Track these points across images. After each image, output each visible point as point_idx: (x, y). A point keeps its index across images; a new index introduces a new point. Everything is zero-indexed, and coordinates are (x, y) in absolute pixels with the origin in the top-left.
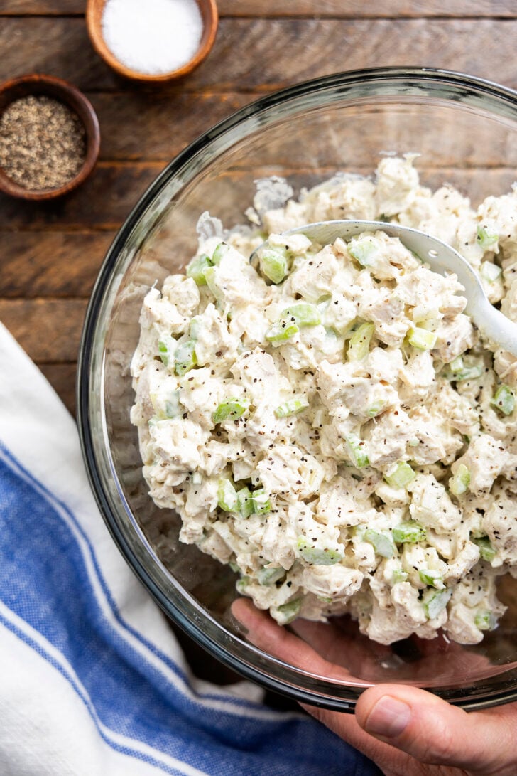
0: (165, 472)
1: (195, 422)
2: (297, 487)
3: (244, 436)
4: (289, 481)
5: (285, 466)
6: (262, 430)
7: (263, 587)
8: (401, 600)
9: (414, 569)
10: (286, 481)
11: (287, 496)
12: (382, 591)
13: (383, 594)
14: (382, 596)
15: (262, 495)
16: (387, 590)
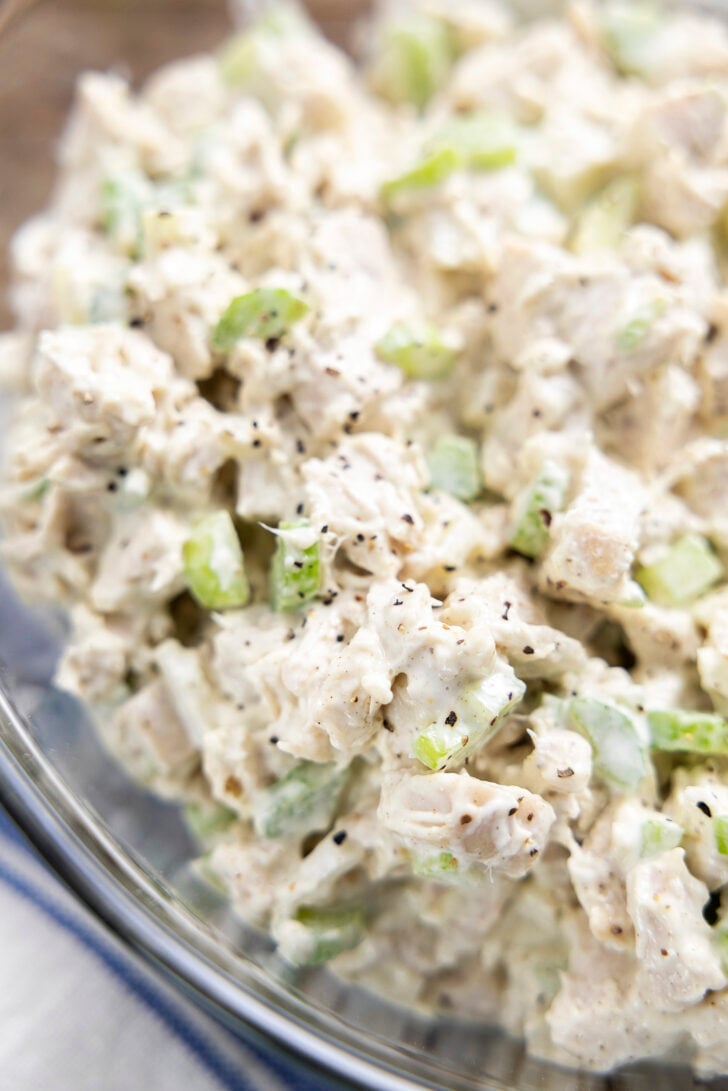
0: (53, 447)
1: (159, 345)
2: (399, 530)
3: (284, 385)
4: (383, 513)
5: (378, 477)
6: (335, 365)
7: (266, 842)
8: (655, 897)
9: (700, 812)
10: (372, 507)
11: (371, 548)
12: (602, 887)
13: (602, 898)
14: (601, 904)
15: (304, 529)
16: (616, 887)
